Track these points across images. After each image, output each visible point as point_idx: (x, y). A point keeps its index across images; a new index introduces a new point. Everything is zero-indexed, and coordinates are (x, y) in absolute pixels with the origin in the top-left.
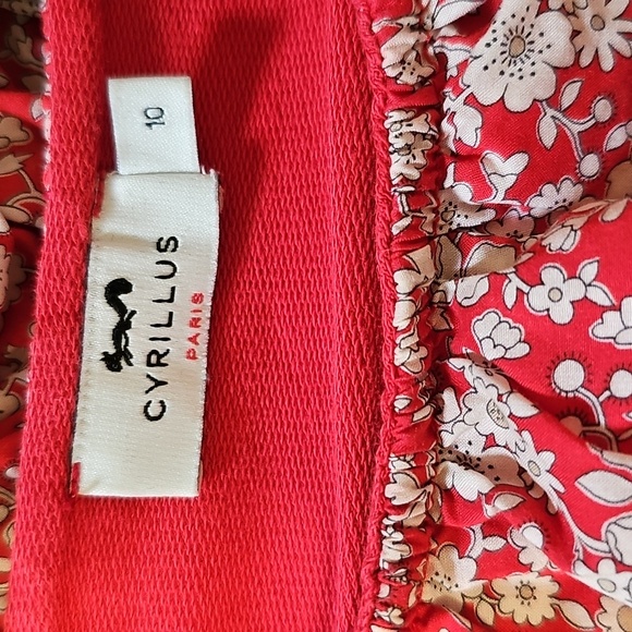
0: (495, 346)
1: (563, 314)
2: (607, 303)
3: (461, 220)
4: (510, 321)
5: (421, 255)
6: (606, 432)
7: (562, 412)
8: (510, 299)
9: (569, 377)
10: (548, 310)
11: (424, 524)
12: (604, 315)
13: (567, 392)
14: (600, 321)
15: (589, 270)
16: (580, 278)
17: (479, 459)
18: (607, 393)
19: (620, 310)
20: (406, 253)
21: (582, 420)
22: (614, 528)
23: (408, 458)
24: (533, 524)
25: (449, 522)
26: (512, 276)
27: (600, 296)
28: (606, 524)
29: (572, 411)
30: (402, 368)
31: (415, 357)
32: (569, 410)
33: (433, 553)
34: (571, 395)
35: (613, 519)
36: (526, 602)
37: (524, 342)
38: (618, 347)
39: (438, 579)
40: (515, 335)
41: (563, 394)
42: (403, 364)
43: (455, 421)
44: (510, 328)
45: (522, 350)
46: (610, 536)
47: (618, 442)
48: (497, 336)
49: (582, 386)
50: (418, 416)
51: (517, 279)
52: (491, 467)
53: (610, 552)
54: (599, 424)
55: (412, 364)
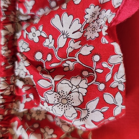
0: (23, 49)
1: (36, 40)
2: (46, 37)
3: (21, 18)
4: (26, 42)
5: (9, 26)
6: (46, 70)
7: (37, 65)
8: (25, 36)
9: (39, 56)
10: (33, 39)
11: (10, 95)
12: (46, 40)
13: (38, 60)
14: (45, 42)
15: (41, 28)
16: (39, 30)
17: (24, 78)
18: (46, 60)
19: (49, 38)
20: (4, 26)
21: (42, 67)
22: (46, 94)
23: (5, 78)
24: (32, 94)
25: (17, 94)
26: (25, 31)
27: (44, 35)
28: (44, 93)
29: (40, 65)
30: (3, 55)
31: (6, 52)
32: (39, 65)
33: (15, 102)
34: (39, 61)
35: (46, 92)
36: (38, 115)
37: (29, 48)
38: (49, 48)
39: (15, 108)
40: (27, 46)
41: (37, 61)
42: (3, 54)
43: (17, 69)
44: (26, 44)
45: (28, 49)
46: (45, 96)
47: (50, 72)
48: (23, 46)
49: (42, 59)
50: (7, 67)
51: (26, 31)
52: (27, 80)
53: (46, 100)
54: (44, 68)
55: (6, 54)
